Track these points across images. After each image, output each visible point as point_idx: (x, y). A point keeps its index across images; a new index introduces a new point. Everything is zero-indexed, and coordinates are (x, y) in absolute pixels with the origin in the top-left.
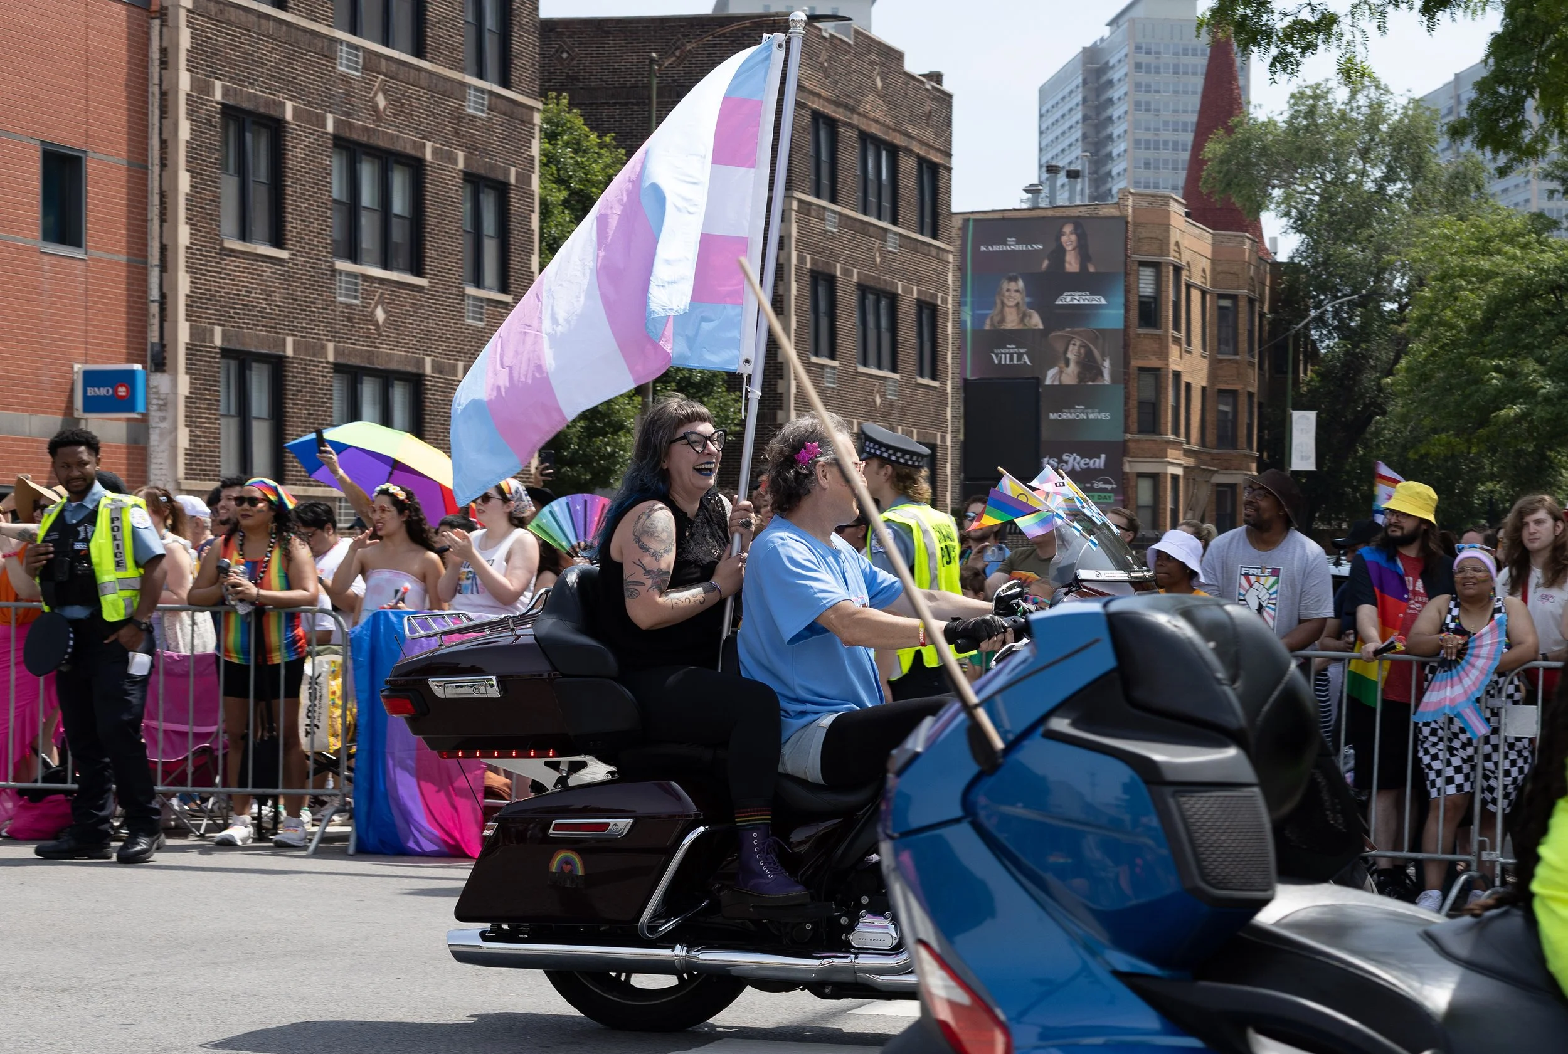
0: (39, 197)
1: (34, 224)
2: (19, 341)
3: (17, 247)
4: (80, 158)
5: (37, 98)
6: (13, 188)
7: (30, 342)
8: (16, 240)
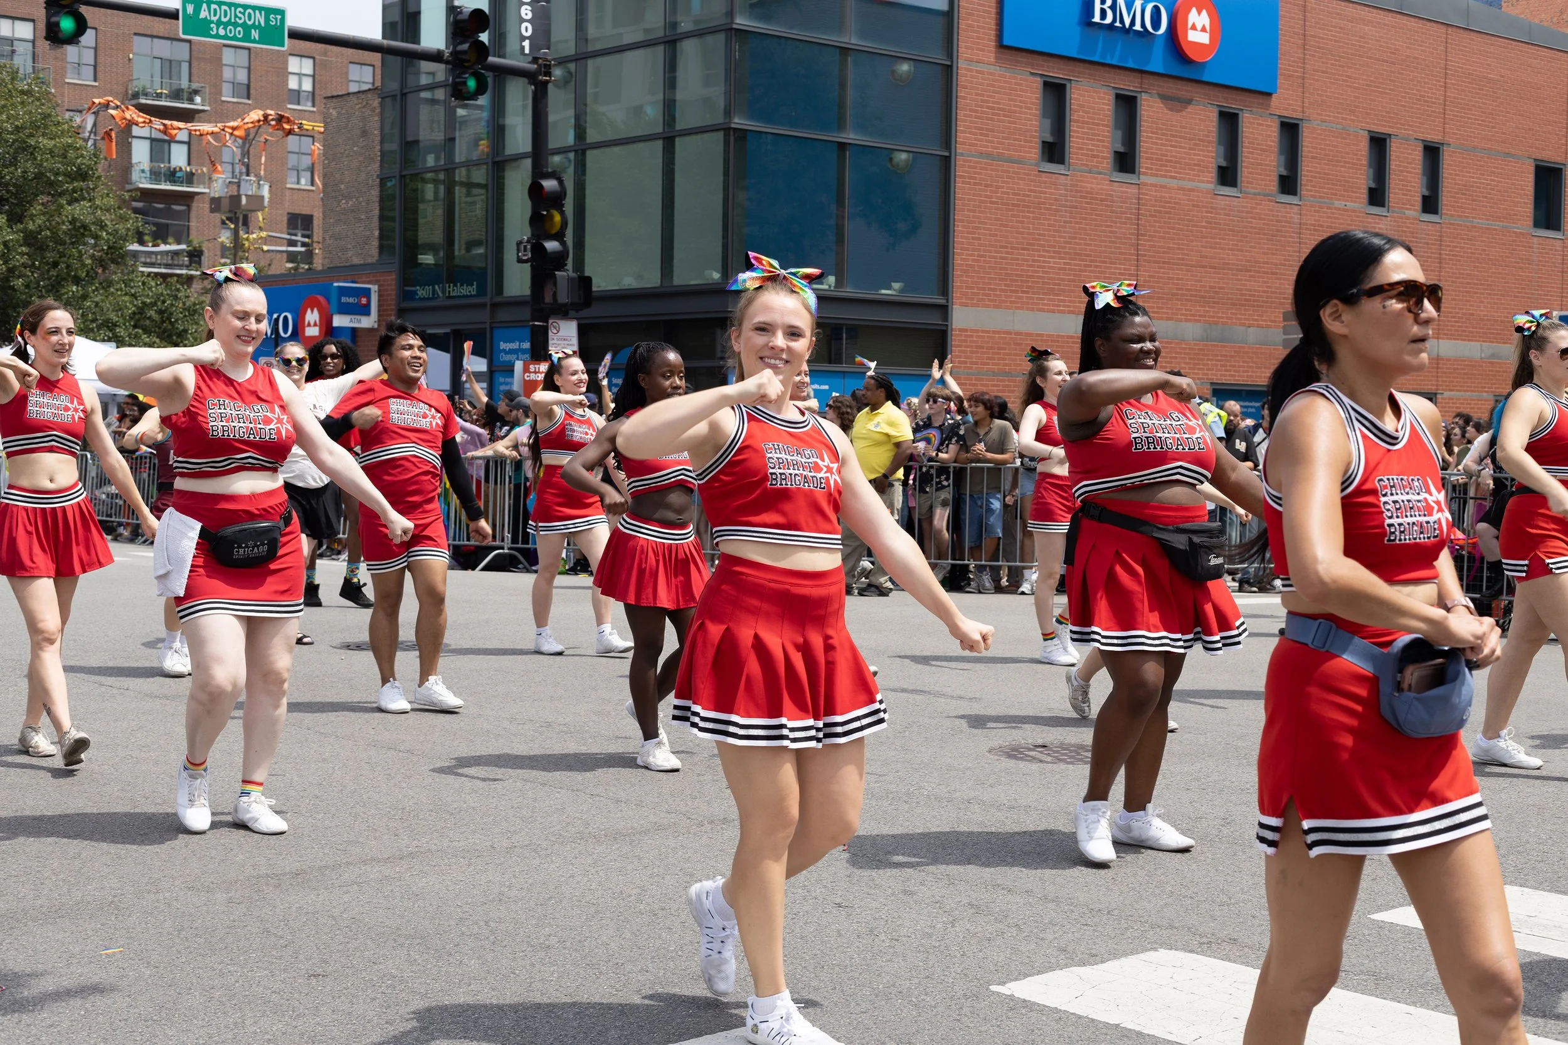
0: (1532, 198)
1: (1527, 216)
2: (1515, 297)
3: (1515, 233)
4: (1561, 170)
5: (1530, 129)
6: (1514, 193)
7: (1524, 297)
8: (1515, 228)
